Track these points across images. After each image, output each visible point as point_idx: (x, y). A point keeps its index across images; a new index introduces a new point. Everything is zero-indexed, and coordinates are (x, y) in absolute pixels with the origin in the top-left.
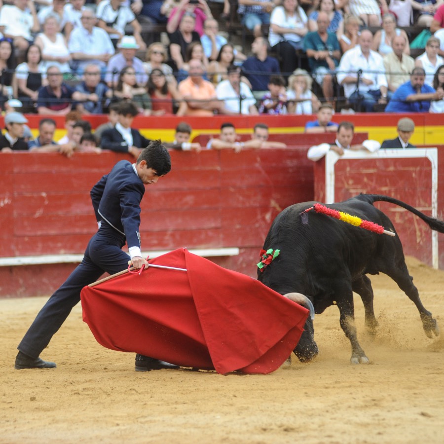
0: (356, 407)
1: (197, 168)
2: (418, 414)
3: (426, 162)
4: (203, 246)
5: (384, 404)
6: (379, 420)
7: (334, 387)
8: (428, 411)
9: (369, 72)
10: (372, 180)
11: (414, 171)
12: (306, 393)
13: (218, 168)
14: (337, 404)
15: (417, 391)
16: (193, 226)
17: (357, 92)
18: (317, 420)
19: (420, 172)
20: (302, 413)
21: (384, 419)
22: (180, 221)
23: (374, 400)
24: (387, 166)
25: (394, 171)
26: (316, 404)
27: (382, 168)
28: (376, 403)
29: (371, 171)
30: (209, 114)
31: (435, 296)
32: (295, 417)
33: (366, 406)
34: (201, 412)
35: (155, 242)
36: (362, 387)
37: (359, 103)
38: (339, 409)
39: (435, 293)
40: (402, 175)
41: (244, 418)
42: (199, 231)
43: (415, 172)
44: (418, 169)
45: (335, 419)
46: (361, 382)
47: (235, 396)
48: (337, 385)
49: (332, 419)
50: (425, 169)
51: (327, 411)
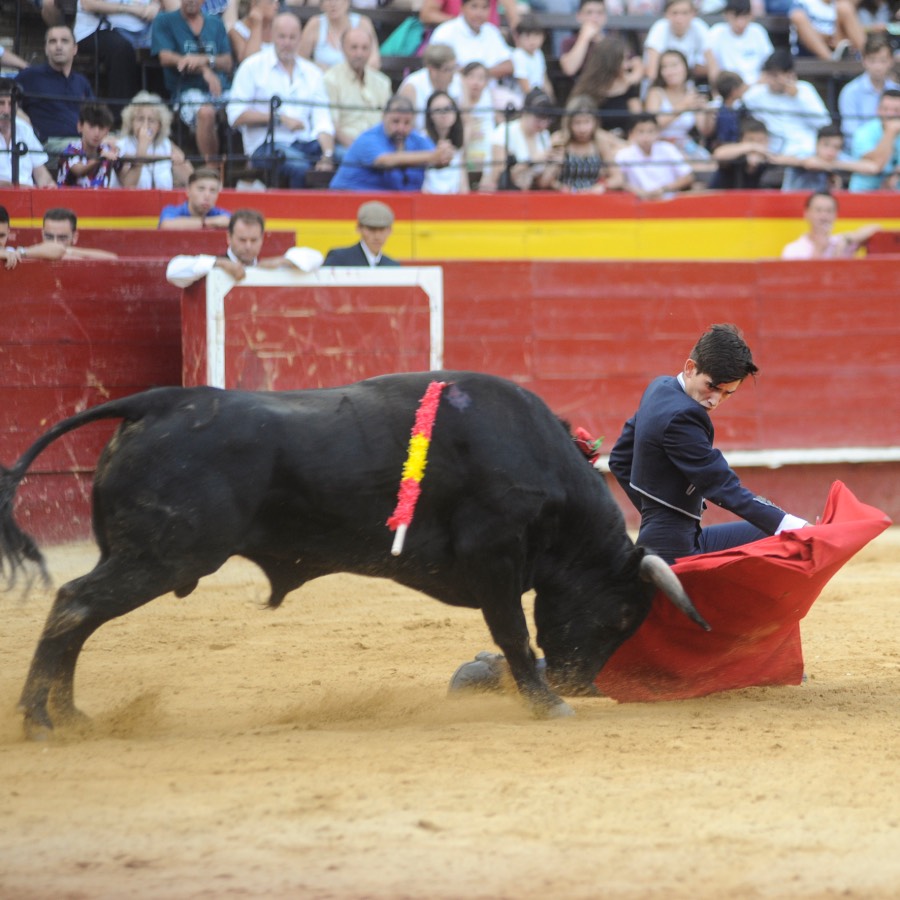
0: (281, 813)
2: (413, 825)
3: (416, 297)
5: (342, 804)
6: (330, 839)
7: (233, 772)
8: (435, 818)
9: (295, 102)
10: (305, 334)
11: (394, 315)
12: (172, 785)
14: (241, 806)
15: (410, 777)
17: (269, 145)
18: (197, 842)
19: (407, 316)
20: (165, 828)
21: (340, 838)
23: (319, 797)
24: (337, 304)
25: (353, 314)
26: (195, 807)
27: (327, 306)
28: (322, 803)
29: (304, 313)
32: (148, 836)
33: (302, 811)
36: (294, 769)
37: (274, 169)
38: (245, 817)
40: (370, 323)
41: (37, 841)
43: (396, 316)
44: (402, 310)
45: (236, 838)
46: (289, 760)
47: (15, 794)
48: (240, 766)
49: (230, 839)
50: (417, 310)
51: (220, 823)
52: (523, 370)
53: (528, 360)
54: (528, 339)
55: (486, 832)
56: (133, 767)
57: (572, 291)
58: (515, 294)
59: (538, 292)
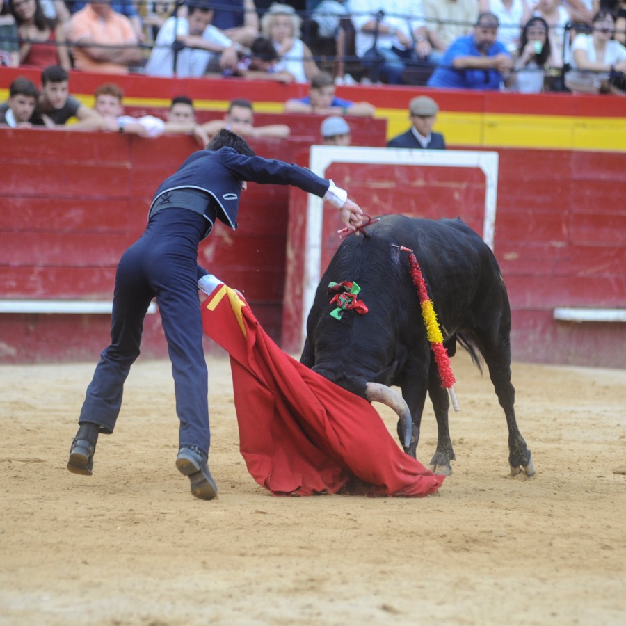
0: (280, 591)
1: (91, 163)
2: (378, 607)
3: (477, 175)
4: (95, 296)
5: (328, 587)
6: (311, 615)
7: (254, 555)
8: (395, 604)
10: (385, 201)
11: (457, 189)
12: (204, 563)
13: (128, 165)
14: (250, 584)
15: (387, 568)
16: (80, 261)
18: (209, 611)
19: (468, 191)
20: (187, 597)
21: (319, 614)
22: (57, 250)
23: (312, 580)
24: (413, 178)
25: (424, 188)
26: (216, 582)
27: (405, 181)
28: (314, 584)
29: (386, 185)
30: (122, 71)
31: (472, 402)
32: (173, 603)
33: (296, 590)
34: (20, 589)
35: (13, 284)
36: (301, 556)
38: (251, 593)
39: (475, 397)
40: (438, 196)
41: (88, 602)
42: (91, 269)
43: (459, 190)
44: (464, 185)
45: (239, 609)
46: (301, 547)
47: (85, 563)
48: (261, 551)
49: (235, 609)
50: (477, 186)
51: (230, 596)
52: (560, 238)
53: (565, 230)
54: (566, 213)
55: (433, 617)
56: (180, 546)
57: (603, 176)
58: (557, 176)
59: (576, 175)
